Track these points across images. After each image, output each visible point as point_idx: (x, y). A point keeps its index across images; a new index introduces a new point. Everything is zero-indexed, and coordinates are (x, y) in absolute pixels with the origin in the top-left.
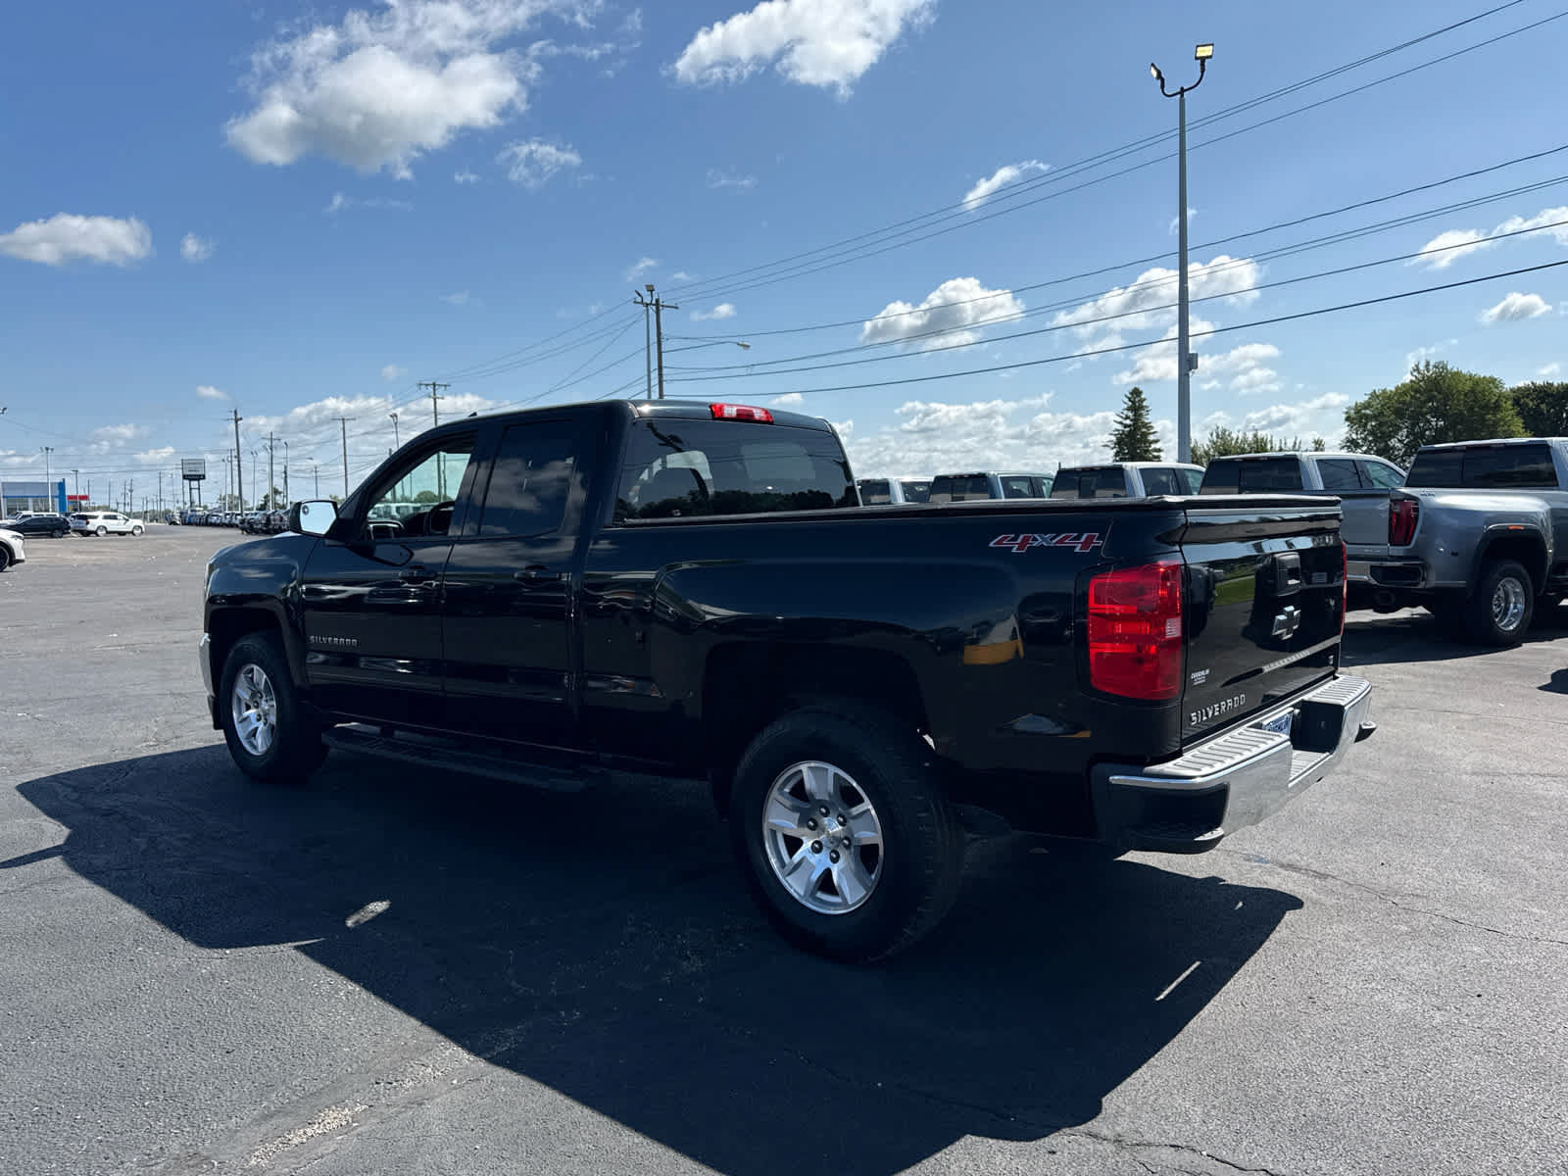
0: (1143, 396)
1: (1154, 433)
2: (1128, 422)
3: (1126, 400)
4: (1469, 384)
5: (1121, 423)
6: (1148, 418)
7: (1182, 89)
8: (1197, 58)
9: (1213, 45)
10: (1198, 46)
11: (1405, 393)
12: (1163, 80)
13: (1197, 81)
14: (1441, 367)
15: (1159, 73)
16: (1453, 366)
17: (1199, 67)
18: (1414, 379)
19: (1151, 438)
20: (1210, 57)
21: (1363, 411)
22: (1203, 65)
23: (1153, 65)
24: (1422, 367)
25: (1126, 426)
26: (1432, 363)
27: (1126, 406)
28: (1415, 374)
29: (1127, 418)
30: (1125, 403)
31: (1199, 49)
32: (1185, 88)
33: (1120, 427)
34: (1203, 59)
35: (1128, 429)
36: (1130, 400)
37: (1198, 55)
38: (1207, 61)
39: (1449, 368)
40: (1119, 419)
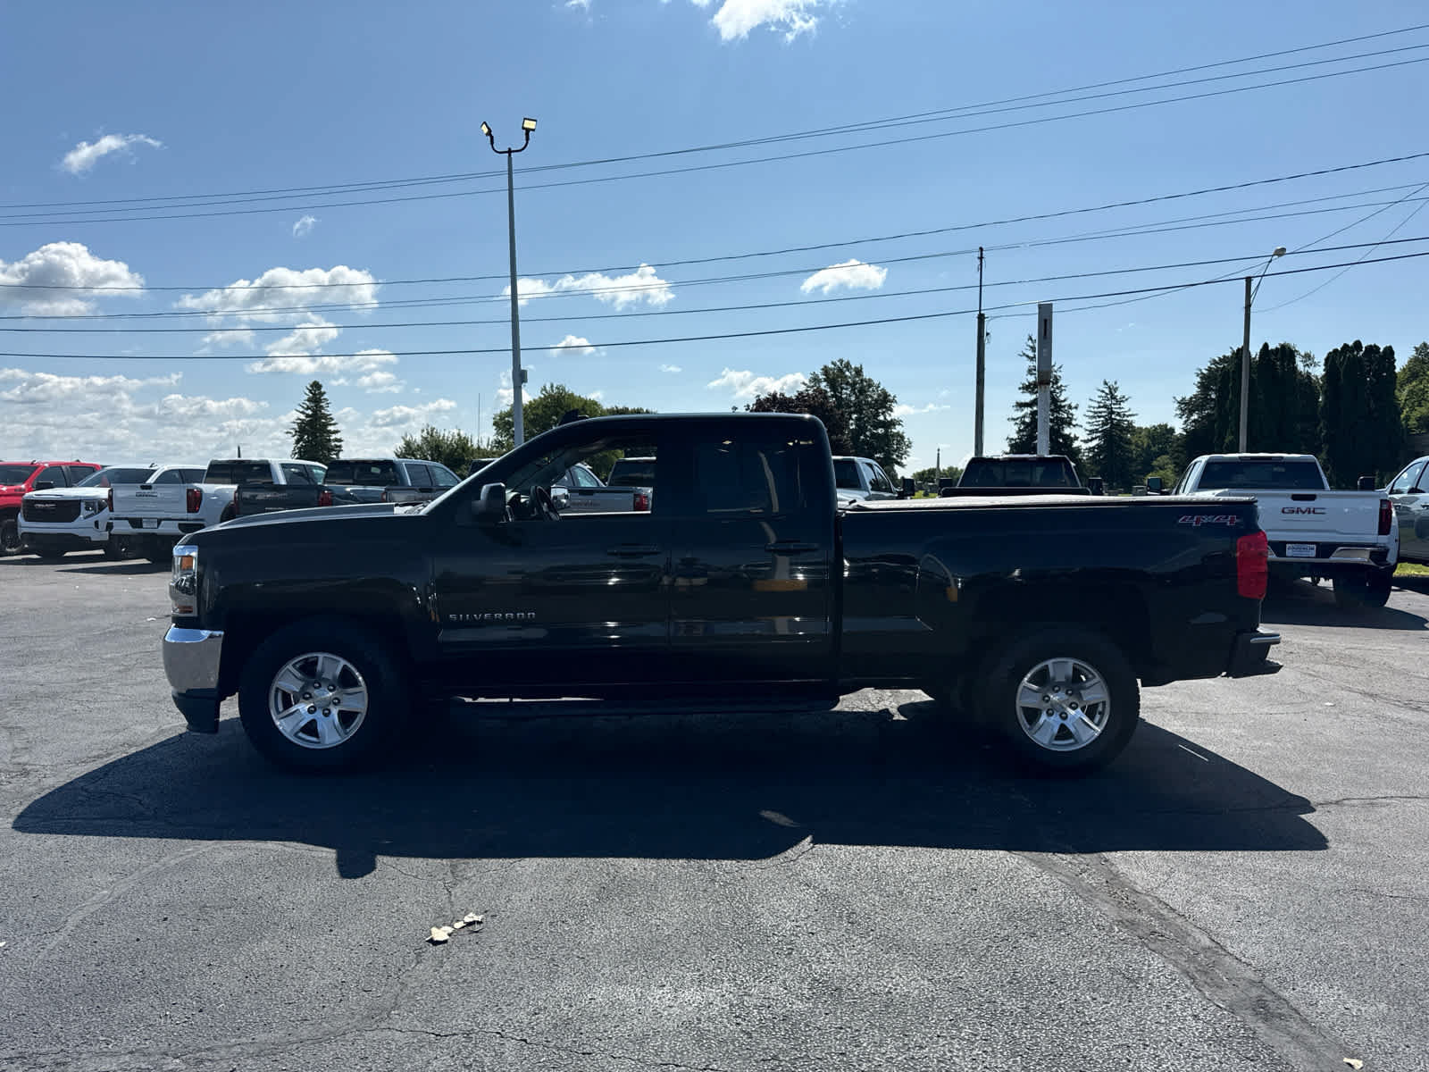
0: (322, 390)
1: (334, 424)
2: (309, 412)
3: (307, 392)
4: (581, 404)
5: (302, 413)
6: (329, 411)
7: (510, 149)
8: (523, 128)
9: (535, 121)
10: (525, 119)
11: (537, 408)
12: (492, 138)
13: (523, 146)
14: (561, 389)
15: (489, 130)
16: (570, 389)
17: (524, 137)
18: (542, 396)
19: (331, 428)
20: (533, 130)
21: (507, 419)
22: (527, 134)
23: (485, 123)
24: (548, 388)
25: (307, 416)
26: (555, 386)
27: (306, 397)
28: (544, 392)
29: (308, 408)
30: (306, 394)
31: (526, 121)
32: (512, 149)
33: (303, 417)
34: (528, 131)
35: (308, 419)
36: (310, 391)
37: (525, 126)
38: (531, 132)
39: (567, 390)
40: (302, 410)
